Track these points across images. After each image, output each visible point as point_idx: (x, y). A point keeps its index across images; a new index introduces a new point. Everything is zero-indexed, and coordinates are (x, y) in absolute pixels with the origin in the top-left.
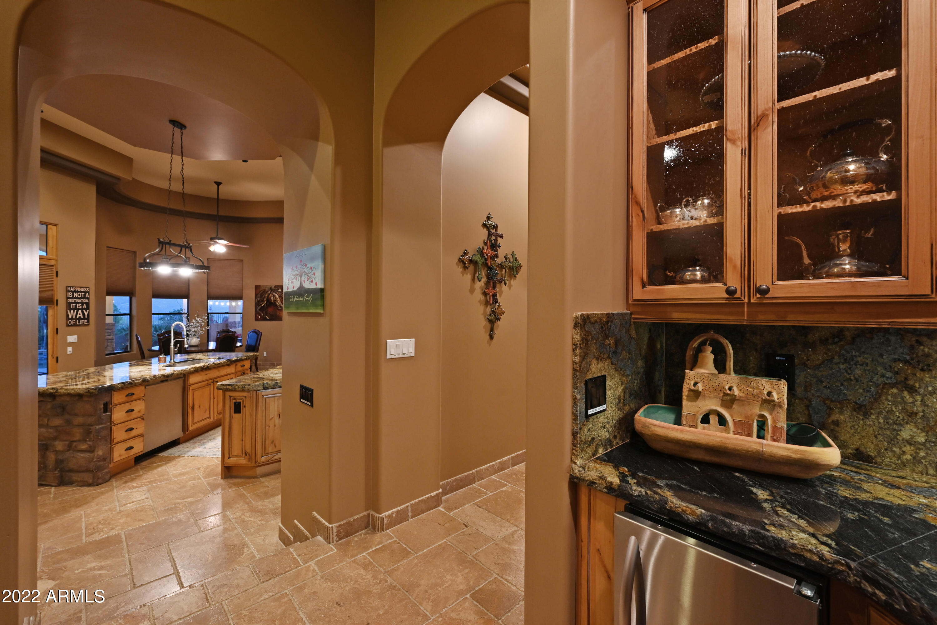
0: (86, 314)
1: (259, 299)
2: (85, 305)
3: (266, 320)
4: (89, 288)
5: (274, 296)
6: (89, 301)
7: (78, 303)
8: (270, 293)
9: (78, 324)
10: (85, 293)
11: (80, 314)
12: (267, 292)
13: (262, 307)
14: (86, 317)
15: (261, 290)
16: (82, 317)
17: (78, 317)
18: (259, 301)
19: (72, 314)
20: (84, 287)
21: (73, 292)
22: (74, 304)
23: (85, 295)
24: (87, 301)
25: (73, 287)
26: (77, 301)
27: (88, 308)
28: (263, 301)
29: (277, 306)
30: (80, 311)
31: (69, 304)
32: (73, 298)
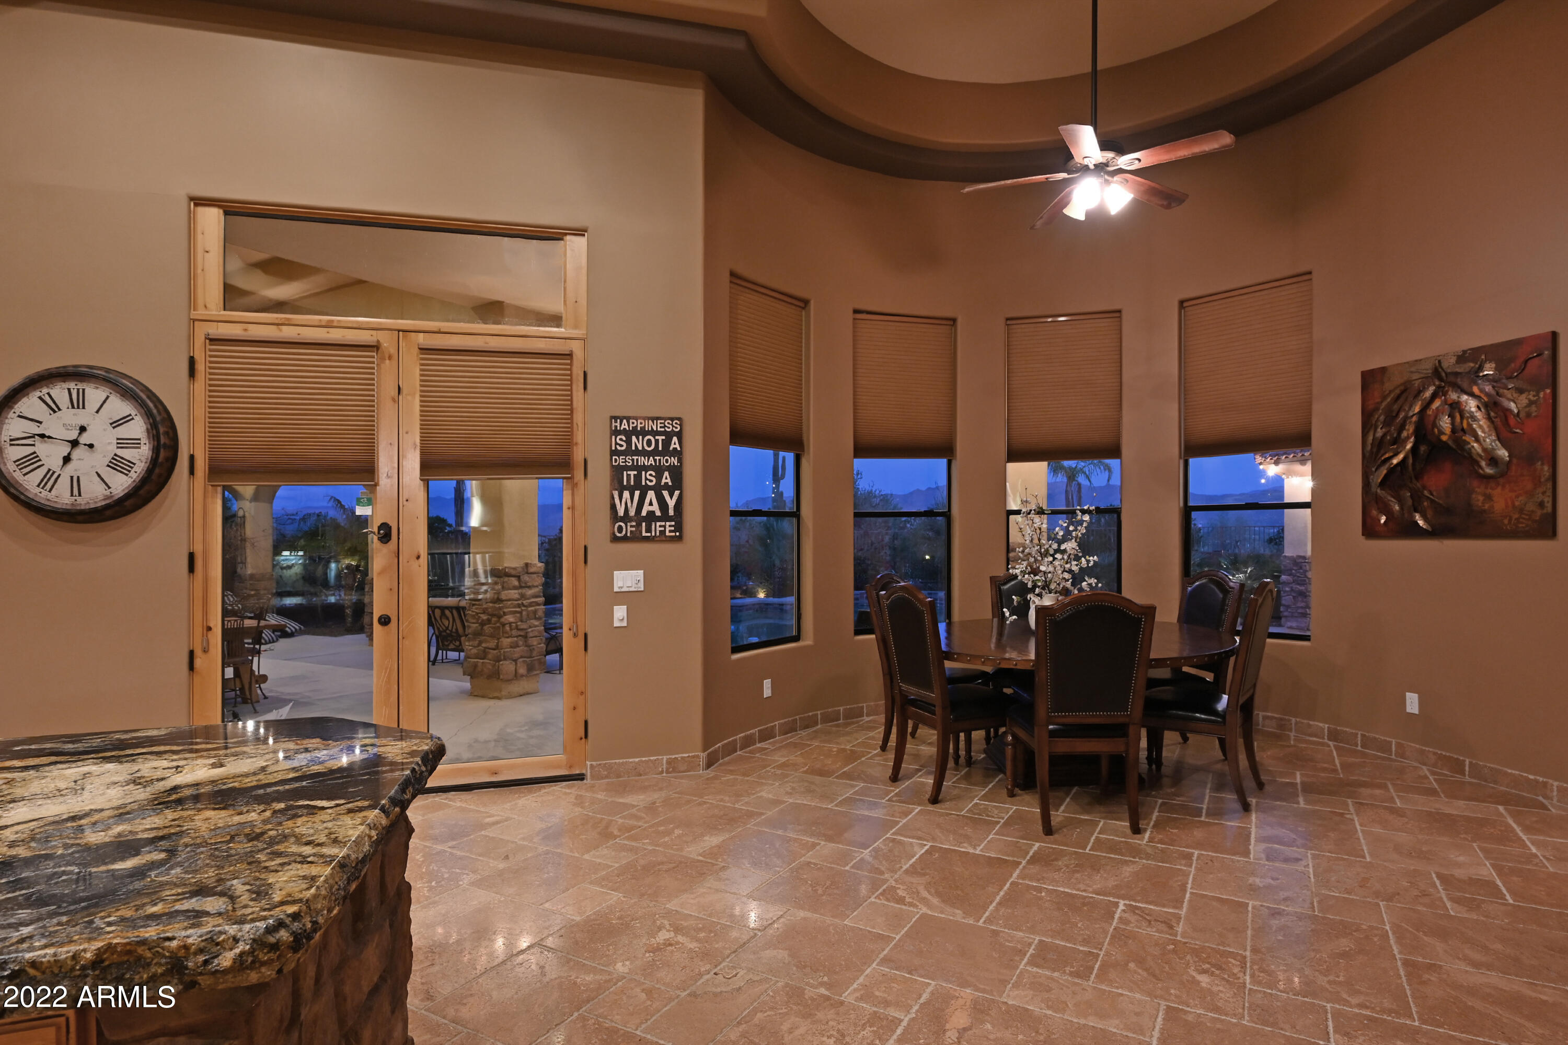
0: (671, 503)
1: (1380, 433)
2: (666, 474)
3: (1412, 531)
4: (679, 419)
5: (1455, 408)
6: (680, 460)
7: (646, 468)
8: (1434, 396)
9: (644, 534)
10: (669, 436)
11: (651, 505)
12: (1419, 392)
13: (1392, 471)
14: (671, 513)
15: (1388, 386)
16: (658, 513)
17: (644, 513)
18: (1380, 444)
19: (626, 503)
20: (665, 419)
21: (628, 434)
22: (632, 473)
23: (667, 443)
24: (674, 461)
25: (628, 419)
26: (642, 461)
27: (678, 482)
28: (1398, 441)
29: (1471, 460)
30: (651, 495)
31: (618, 471)
32: (629, 452)
